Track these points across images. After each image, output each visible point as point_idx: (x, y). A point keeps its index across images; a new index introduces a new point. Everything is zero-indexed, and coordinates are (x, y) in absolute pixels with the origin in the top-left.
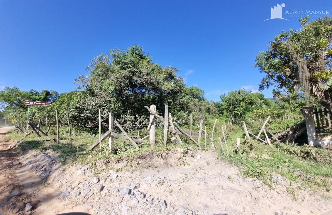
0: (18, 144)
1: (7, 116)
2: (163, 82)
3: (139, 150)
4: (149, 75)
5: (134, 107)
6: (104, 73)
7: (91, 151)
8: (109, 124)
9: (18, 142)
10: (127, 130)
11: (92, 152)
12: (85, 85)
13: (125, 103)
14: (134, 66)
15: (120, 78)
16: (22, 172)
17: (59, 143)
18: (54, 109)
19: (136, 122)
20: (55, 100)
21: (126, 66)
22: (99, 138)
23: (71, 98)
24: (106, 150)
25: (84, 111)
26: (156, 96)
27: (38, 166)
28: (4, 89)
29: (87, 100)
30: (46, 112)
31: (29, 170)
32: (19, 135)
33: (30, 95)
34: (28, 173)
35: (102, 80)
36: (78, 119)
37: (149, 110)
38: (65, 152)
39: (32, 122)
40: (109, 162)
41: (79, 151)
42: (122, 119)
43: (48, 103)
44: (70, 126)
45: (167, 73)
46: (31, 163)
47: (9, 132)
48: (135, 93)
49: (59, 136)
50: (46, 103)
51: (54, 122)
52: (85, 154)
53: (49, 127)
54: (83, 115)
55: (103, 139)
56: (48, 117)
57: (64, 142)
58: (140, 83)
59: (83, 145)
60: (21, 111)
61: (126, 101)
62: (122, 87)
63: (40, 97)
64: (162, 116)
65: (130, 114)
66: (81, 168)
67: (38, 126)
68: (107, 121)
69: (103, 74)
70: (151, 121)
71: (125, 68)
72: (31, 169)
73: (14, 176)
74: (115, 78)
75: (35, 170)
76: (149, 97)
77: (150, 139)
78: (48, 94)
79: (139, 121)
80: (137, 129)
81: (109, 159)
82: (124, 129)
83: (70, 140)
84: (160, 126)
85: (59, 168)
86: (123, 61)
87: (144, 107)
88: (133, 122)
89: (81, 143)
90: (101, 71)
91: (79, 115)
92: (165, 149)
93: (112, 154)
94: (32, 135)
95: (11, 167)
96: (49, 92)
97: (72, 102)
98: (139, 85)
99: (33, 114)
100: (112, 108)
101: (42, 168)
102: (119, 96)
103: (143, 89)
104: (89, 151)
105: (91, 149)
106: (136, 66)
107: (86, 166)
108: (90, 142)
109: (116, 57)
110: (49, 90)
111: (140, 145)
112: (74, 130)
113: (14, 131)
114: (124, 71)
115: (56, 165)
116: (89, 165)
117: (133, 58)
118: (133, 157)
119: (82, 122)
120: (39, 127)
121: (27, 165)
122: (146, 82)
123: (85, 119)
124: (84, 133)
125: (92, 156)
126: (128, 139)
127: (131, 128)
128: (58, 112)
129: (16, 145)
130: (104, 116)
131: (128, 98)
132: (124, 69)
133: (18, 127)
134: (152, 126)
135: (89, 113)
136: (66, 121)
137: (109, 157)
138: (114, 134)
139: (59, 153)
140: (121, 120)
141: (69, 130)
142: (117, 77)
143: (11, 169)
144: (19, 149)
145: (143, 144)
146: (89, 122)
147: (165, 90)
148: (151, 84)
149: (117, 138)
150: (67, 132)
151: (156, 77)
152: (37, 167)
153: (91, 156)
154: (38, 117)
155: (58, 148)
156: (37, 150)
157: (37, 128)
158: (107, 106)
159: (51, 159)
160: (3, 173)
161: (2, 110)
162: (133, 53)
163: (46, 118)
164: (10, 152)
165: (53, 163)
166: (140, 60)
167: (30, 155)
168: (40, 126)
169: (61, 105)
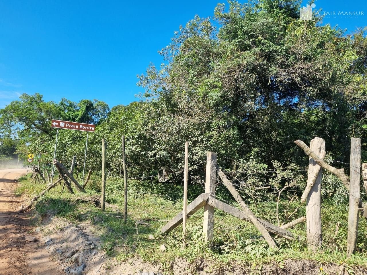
0: (36, 202)
1: (21, 148)
2: (348, 76)
3: (277, 253)
4: (311, 59)
5: (268, 142)
6: (200, 59)
7: (163, 234)
8: (204, 179)
9: (36, 199)
10: (249, 197)
11: (166, 238)
12: (160, 90)
13: (245, 132)
14: (272, 39)
15: (235, 71)
16: (37, 258)
17: (104, 209)
18: (99, 138)
19: (270, 180)
20: (102, 120)
21: (251, 40)
22: (182, 209)
23: (131, 116)
24: (196, 239)
25: (155, 145)
26: (327, 116)
27: (65, 252)
28: (20, 98)
29: (161, 122)
30: (85, 143)
31: (50, 256)
32: (38, 185)
33: (60, 110)
34: (47, 262)
35: (194, 76)
36: (141, 161)
37: (305, 150)
38: (114, 231)
39: (60, 162)
40: (202, 269)
41: (140, 232)
42: (237, 168)
43: (90, 126)
44: (126, 176)
45: (362, 48)
46: (54, 243)
47: (22, 179)
48: (272, 108)
49: (104, 196)
50: (85, 126)
51: (97, 164)
52: (152, 241)
53: (88, 175)
54: (151, 154)
55: (191, 213)
56: (87, 153)
57: (114, 208)
58: (286, 80)
59: (148, 220)
60: (44, 140)
61: (247, 127)
62: (239, 93)
63: (76, 113)
64: (342, 170)
65: (257, 159)
66: (142, 270)
67: (70, 171)
68: (201, 171)
69: (196, 63)
70: (310, 181)
71: (248, 45)
72: (53, 254)
73: (23, 263)
74: (224, 72)
75: (60, 259)
76: (308, 117)
77: (308, 230)
78: (89, 107)
79: (279, 177)
80: (274, 199)
81: (202, 262)
82: (241, 195)
83: (123, 206)
84: (337, 198)
85: (101, 261)
86: (245, 28)
87: (295, 142)
88: (264, 178)
89: (146, 215)
90: (194, 56)
91: (144, 153)
92: (350, 263)
93: (209, 250)
94: (59, 188)
95: (21, 245)
96: (91, 105)
97: (132, 125)
98: (285, 86)
99: (63, 147)
100: (213, 140)
101: (72, 256)
102: (231, 113)
103: (293, 97)
104: (161, 236)
105: (164, 230)
106: (276, 38)
107: (152, 267)
108: (164, 214)
109: (229, 21)
110: (91, 100)
111: (280, 240)
112: (134, 185)
113: (31, 177)
114: (246, 54)
115: (96, 256)
116: (158, 266)
117: (270, 20)
118: (260, 269)
119: (149, 170)
120: (72, 173)
121: (47, 246)
122: (302, 79)
123: (155, 163)
124: (151, 193)
125: (166, 248)
126: (248, 221)
127: (257, 193)
128: (106, 145)
129: (33, 203)
130: (195, 158)
131: (253, 118)
132: (245, 48)
133: (37, 169)
134: (314, 193)
135: (164, 150)
136: (120, 165)
137: (203, 258)
138: (215, 203)
139: (102, 230)
140: (234, 171)
141: (123, 184)
142: (228, 68)
143: (21, 249)
144: (37, 212)
145: (288, 240)
146: (164, 171)
147: (355, 99)
148: (315, 81)
149: (222, 215)
150: (119, 188)
151: (327, 62)
152: (62, 253)
153: (162, 247)
154: (72, 152)
155: (102, 220)
156: (65, 219)
157: (68, 175)
158: (202, 137)
159: (88, 240)
160: (6, 254)
161: (15, 137)
162: (272, 7)
163: (85, 156)
164: (21, 217)
165: (91, 250)
166: (288, 23)
167: (53, 226)
168: (73, 171)
169: (111, 130)
